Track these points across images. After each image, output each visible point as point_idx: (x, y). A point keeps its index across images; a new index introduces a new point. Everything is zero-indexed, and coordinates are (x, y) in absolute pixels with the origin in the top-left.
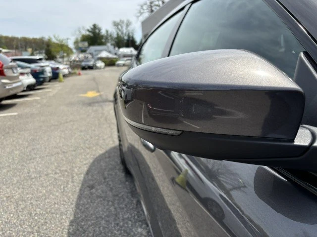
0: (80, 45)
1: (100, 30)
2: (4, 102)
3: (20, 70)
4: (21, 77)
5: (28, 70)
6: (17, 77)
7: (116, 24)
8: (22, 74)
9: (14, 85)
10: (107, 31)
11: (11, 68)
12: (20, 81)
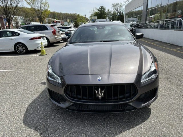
0: (93, 18)
1: (105, 9)
2: (55, 44)
3: (61, 32)
4: (61, 35)
5: (64, 32)
6: (60, 35)
7: (114, 6)
8: (62, 34)
9: (59, 38)
10: (108, 10)
11: (58, 32)
12: (61, 37)
